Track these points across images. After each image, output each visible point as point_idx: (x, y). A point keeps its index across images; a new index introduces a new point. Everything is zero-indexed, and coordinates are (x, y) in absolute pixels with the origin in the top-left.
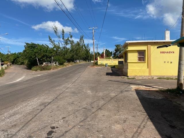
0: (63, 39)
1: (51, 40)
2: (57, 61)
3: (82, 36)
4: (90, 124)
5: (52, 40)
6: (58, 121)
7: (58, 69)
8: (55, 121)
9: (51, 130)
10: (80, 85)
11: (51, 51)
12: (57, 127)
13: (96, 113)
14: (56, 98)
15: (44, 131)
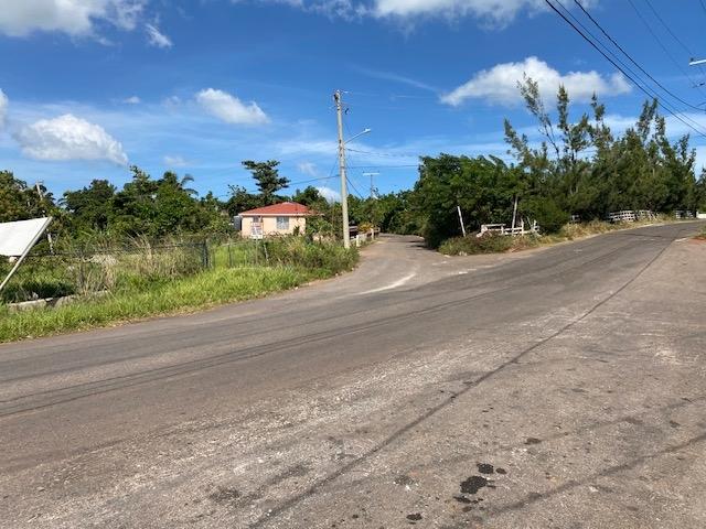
0: (561, 127)
1: (512, 136)
2: (533, 216)
3: (650, 105)
4: (650, 493)
5: (519, 136)
6: (509, 449)
7: (538, 250)
8: (497, 446)
9: (478, 474)
10: (626, 321)
11: (513, 181)
12: (501, 471)
13: (689, 452)
14: (515, 361)
15: (452, 471)
